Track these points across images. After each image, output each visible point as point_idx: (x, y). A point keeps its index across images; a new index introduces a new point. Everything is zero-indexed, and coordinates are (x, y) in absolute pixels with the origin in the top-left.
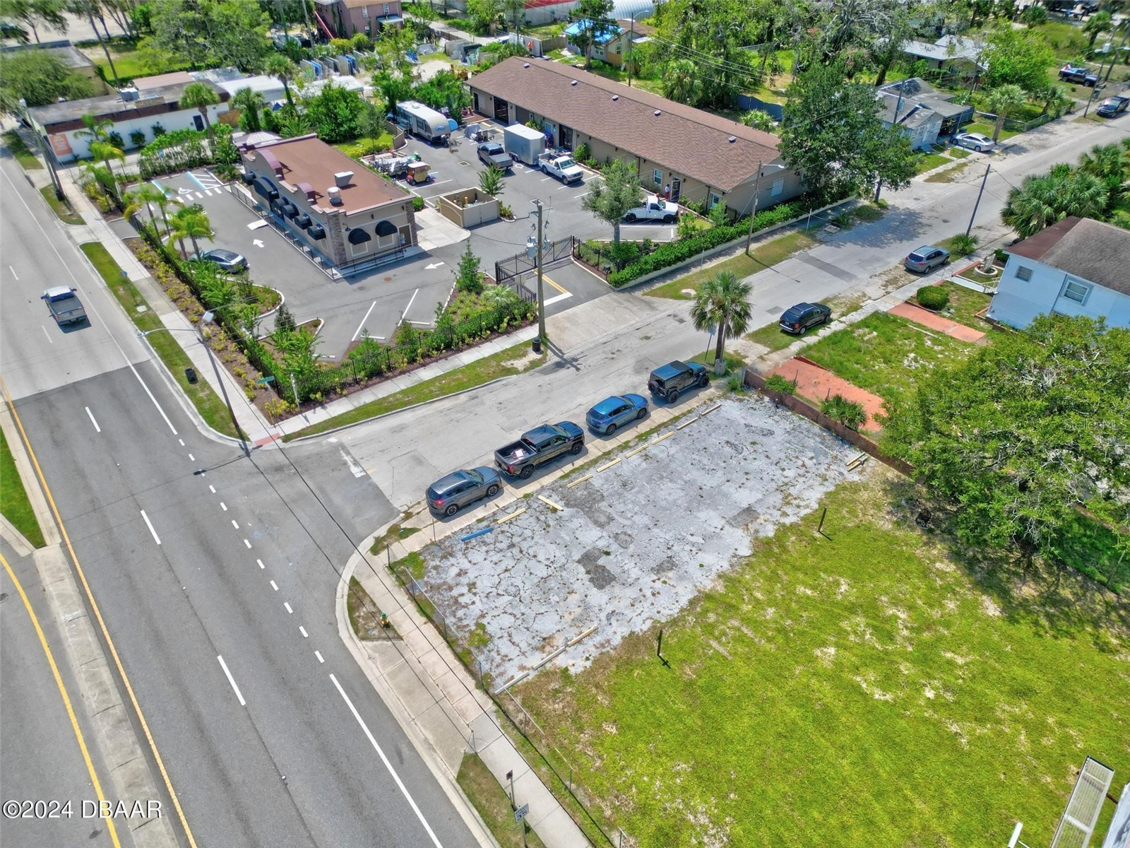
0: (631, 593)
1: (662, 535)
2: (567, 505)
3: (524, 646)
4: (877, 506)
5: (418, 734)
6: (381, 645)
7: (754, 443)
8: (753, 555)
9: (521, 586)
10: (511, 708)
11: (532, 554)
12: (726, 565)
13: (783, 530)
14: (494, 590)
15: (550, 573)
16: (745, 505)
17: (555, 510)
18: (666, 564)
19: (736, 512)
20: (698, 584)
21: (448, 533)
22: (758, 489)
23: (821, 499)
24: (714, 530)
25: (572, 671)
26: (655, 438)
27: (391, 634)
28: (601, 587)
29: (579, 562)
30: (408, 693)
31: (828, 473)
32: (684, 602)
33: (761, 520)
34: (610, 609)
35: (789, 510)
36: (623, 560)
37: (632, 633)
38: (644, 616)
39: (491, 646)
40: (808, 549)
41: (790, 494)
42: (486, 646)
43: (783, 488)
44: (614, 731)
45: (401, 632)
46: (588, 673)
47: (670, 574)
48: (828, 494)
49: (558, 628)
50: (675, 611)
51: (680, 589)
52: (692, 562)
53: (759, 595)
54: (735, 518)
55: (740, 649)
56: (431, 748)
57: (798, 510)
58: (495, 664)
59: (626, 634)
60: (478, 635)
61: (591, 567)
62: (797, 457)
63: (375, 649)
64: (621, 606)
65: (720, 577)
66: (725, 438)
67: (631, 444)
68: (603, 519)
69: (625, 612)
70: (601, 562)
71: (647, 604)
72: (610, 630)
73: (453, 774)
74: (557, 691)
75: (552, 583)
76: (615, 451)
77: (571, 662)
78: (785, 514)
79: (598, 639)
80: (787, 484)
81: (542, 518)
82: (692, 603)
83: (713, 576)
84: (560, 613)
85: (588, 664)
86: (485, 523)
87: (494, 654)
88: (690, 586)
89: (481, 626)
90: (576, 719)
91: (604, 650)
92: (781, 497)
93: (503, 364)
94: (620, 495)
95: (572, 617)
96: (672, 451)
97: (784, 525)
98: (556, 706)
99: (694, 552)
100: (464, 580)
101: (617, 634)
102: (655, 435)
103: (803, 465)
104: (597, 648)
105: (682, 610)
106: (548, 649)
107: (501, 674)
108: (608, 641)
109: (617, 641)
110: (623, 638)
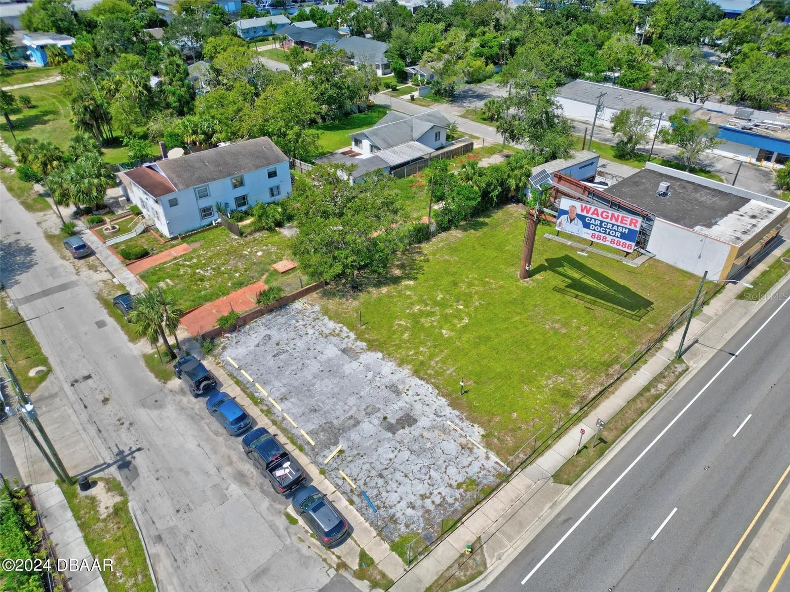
0: (418, 407)
1: (367, 391)
2: (335, 444)
4: (341, 304)
5: (548, 514)
6: (487, 552)
7: (278, 344)
8: (382, 352)
9: (419, 466)
10: (517, 461)
11: (388, 462)
12: (391, 363)
13: (361, 339)
14: (425, 482)
15: (406, 449)
16: (339, 352)
17: (341, 452)
18: (393, 389)
19: (346, 356)
20: (407, 376)
21: (367, 525)
22: (325, 346)
23: (335, 322)
24: (361, 367)
25: (482, 432)
27: (478, 545)
28: (415, 421)
30: (521, 525)
31: (312, 317)
32: (422, 382)
33: (353, 347)
34: (432, 416)
35: (344, 335)
36: (391, 410)
37: (449, 405)
38: (435, 399)
39: (475, 477)
40: (375, 331)
41: (330, 333)
42: (475, 481)
43: (324, 336)
44: (516, 414)
45: (475, 538)
46: (481, 425)
47: (401, 387)
48: (331, 319)
49: (452, 441)
50: (430, 387)
51: (412, 384)
52: (390, 377)
53: (411, 353)
54: (351, 357)
55: (450, 362)
56: (555, 504)
57: (344, 332)
59: (451, 408)
60: (467, 486)
61: (399, 426)
62: (296, 327)
63: (491, 557)
64: (429, 411)
65: (400, 366)
66: (269, 357)
67: (265, 408)
68: (352, 422)
69: (434, 408)
71: (426, 399)
73: (567, 488)
74: (499, 439)
75: (416, 447)
76: (272, 417)
77: (477, 434)
79: (457, 421)
80: (321, 334)
82: (421, 379)
83: (400, 369)
84: (440, 441)
85: (476, 425)
86: (355, 498)
87: (480, 475)
88: (409, 379)
90: (514, 431)
91: (465, 418)
92: (332, 337)
94: (325, 413)
95: (443, 435)
96: (279, 384)
97: (357, 338)
98: (509, 439)
99: (381, 376)
100: (419, 503)
101: (451, 412)
103: (304, 325)
104: (463, 422)
105: (428, 383)
106: (470, 446)
107: (495, 469)
108: (458, 416)
109: (457, 413)
110: (453, 409)
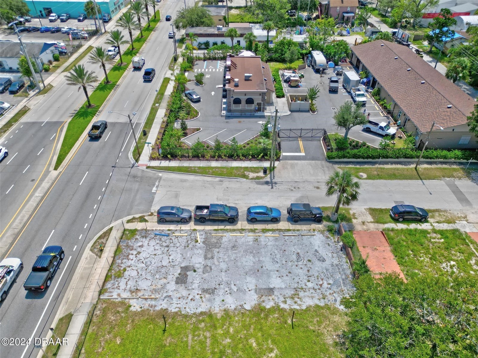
0: (185, 293)
1: (224, 277)
2: (204, 242)
3: (128, 286)
4: (336, 329)
5: (69, 294)
6: (94, 256)
7: (309, 261)
8: (249, 311)
9: (153, 263)
10: (99, 307)
11: (170, 254)
12: (233, 307)
13: (276, 309)
14: (143, 259)
15: (167, 265)
16: (271, 286)
17: (197, 241)
18: (211, 291)
19: (264, 287)
20: (213, 307)
21: (154, 229)
22: (286, 283)
23: (311, 306)
24: (246, 288)
25: (132, 309)
26: (269, 234)
27: (99, 254)
28: (177, 283)
29: (181, 268)
30: (82, 278)
31: (329, 296)
32: (199, 310)
33: (270, 298)
34: (170, 293)
35: (289, 301)
36: (197, 278)
37: (167, 309)
38: (179, 306)
39: (119, 279)
40: (277, 325)
41: (298, 295)
42: (118, 278)
43: (298, 289)
44: (118, 343)
45: (102, 256)
46: (136, 314)
47: (207, 296)
48: (317, 306)
49: (146, 288)
50: (191, 312)
51: (203, 305)
52: (221, 296)
53: (231, 330)
54: (260, 289)
55: (197, 348)
56: (66, 303)
57: (294, 304)
58: (113, 287)
59: (164, 308)
60: (120, 272)
61: (183, 273)
62: (322, 279)
63: (90, 256)
64: (175, 295)
65: (225, 310)
66: (299, 251)
67: (257, 231)
68: (209, 256)
69: (174, 299)
70: (188, 273)
71: (185, 302)
72: (161, 302)
73: (61, 316)
74: (118, 312)
75: (163, 270)
76: (247, 231)
77: (135, 305)
78: (285, 302)
79: (153, 303)
80: (302, 289)
81: (189, 242)
82: (202, 313)
83: (223, 308)
84: (153, 283)
85: (139, 310)
86: (169, 232)
87: (117, 283)
88: (209, 306)
89: (125, 270)
90: (113, 328)
91: (150, 309)
92: (293, 293)
93: (246, 172)
94: (227, 250)
95: (154, 288)
96: (269, 244)
97: (278, 306)
98: (112, 317)
99: (227, 293)
100: (139, 249)
101: (162, 305)
102: (271, 232)
103: (321, 285)
104: (149, 306)
105: (194, 314)
106: (134, 294)
107: (111, 292)
108: (155, 306)
109: (158, 308)
110: (162, 309)
